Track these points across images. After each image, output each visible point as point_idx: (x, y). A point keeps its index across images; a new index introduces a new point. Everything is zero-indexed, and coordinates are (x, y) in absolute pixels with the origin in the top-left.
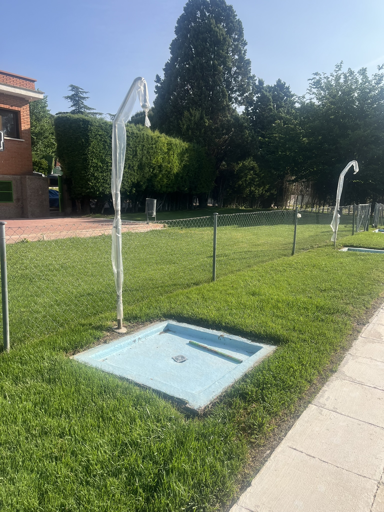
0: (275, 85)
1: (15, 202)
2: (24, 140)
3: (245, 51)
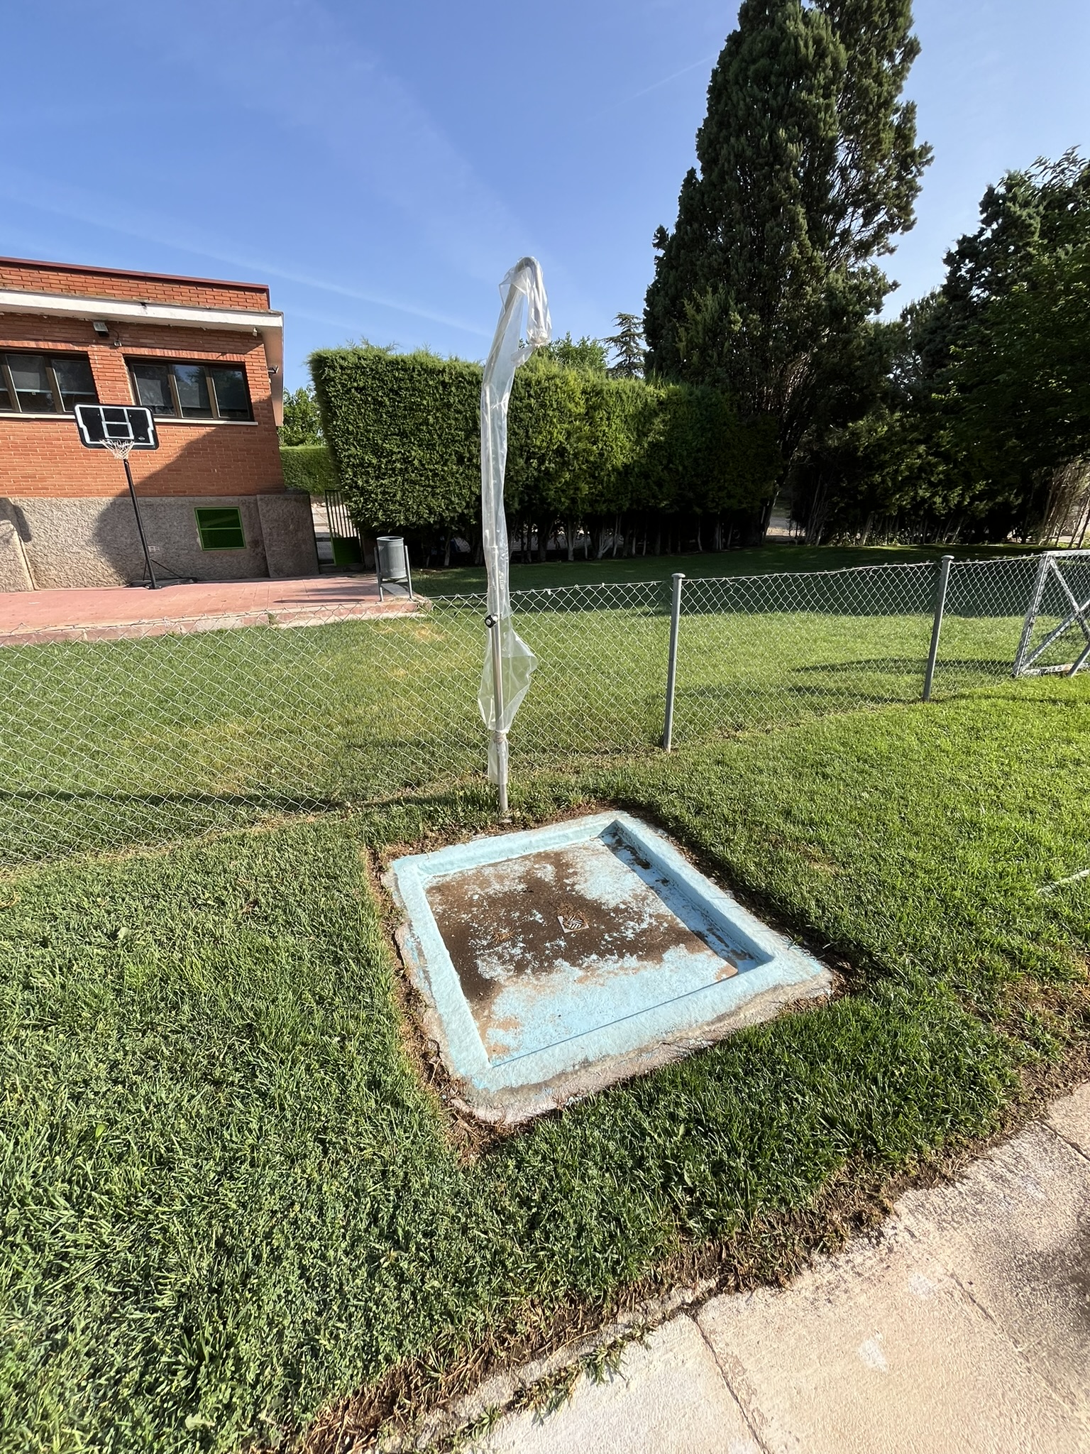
1: (248, 547)
2: (256, 423)
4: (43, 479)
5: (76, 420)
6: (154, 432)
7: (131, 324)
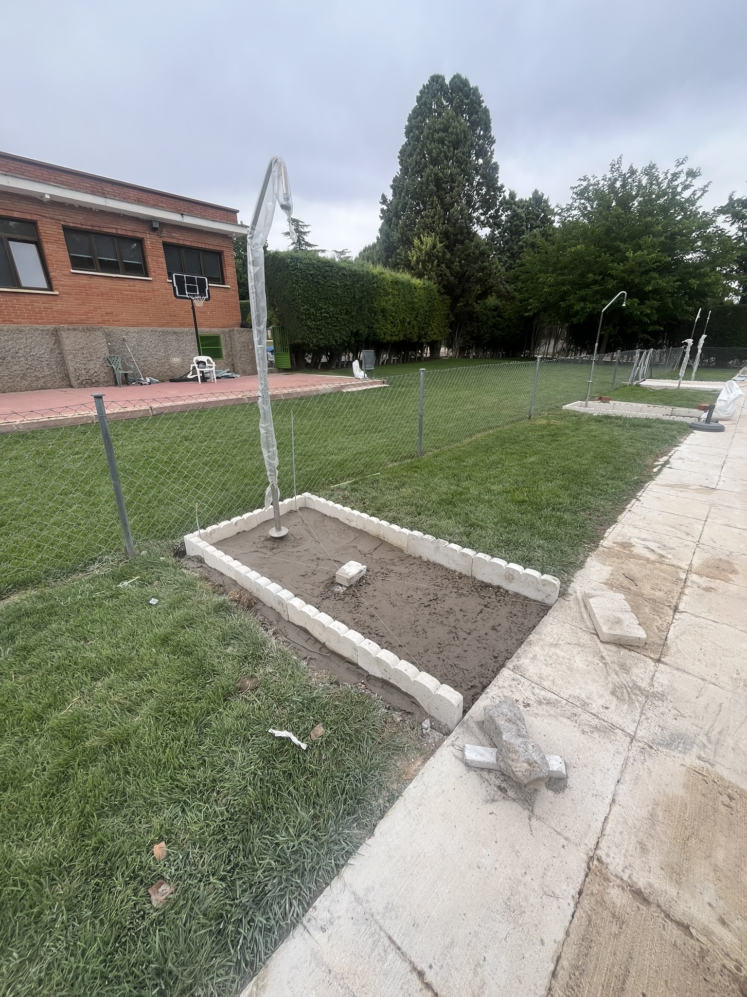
0: (530, 199)
1: (225, 358)
2: (230, 287)
3: (492, 153)
4: (117, 315)
5: (173, 283)
6: (208, 291)
7: (167, 224)
